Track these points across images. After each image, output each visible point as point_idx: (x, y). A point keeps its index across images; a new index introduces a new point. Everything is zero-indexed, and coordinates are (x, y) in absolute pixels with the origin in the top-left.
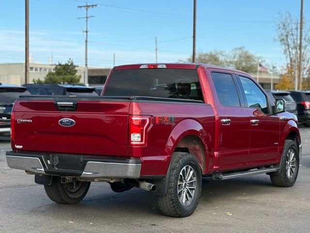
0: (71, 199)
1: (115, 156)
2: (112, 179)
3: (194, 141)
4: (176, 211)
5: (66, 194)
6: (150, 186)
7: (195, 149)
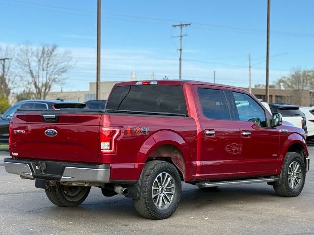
0: (70, 202)
1: (90, 163)
2: (86, 183)
3: (176, 151)
4: (150, 214)
5: (64, 197)
6: (122, 190)
7: (177, 158)
